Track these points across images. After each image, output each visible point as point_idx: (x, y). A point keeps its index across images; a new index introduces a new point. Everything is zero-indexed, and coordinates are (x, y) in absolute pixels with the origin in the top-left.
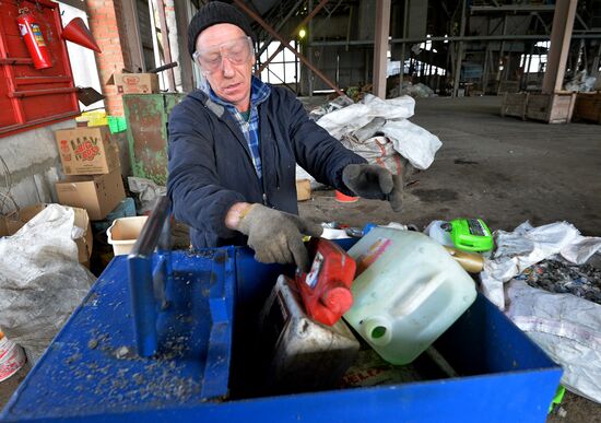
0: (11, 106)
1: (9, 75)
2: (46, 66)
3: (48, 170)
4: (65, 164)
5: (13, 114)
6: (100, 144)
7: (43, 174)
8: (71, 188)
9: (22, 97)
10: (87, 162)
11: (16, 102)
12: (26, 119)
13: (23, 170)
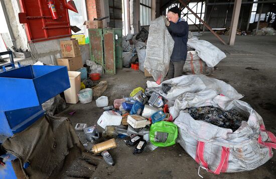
0: (44, 32)
1: (43, 21)
2: (55, 18)
3: (57, 54)
4: (63, 53)
5: (44, 34)
6: (72, 46)
7: (54, 55)
8: (61, 61)
9: (47, 29)
10: (68, 53)
11: (45, 30)
12: (48, 36)
13: (46, 53)
